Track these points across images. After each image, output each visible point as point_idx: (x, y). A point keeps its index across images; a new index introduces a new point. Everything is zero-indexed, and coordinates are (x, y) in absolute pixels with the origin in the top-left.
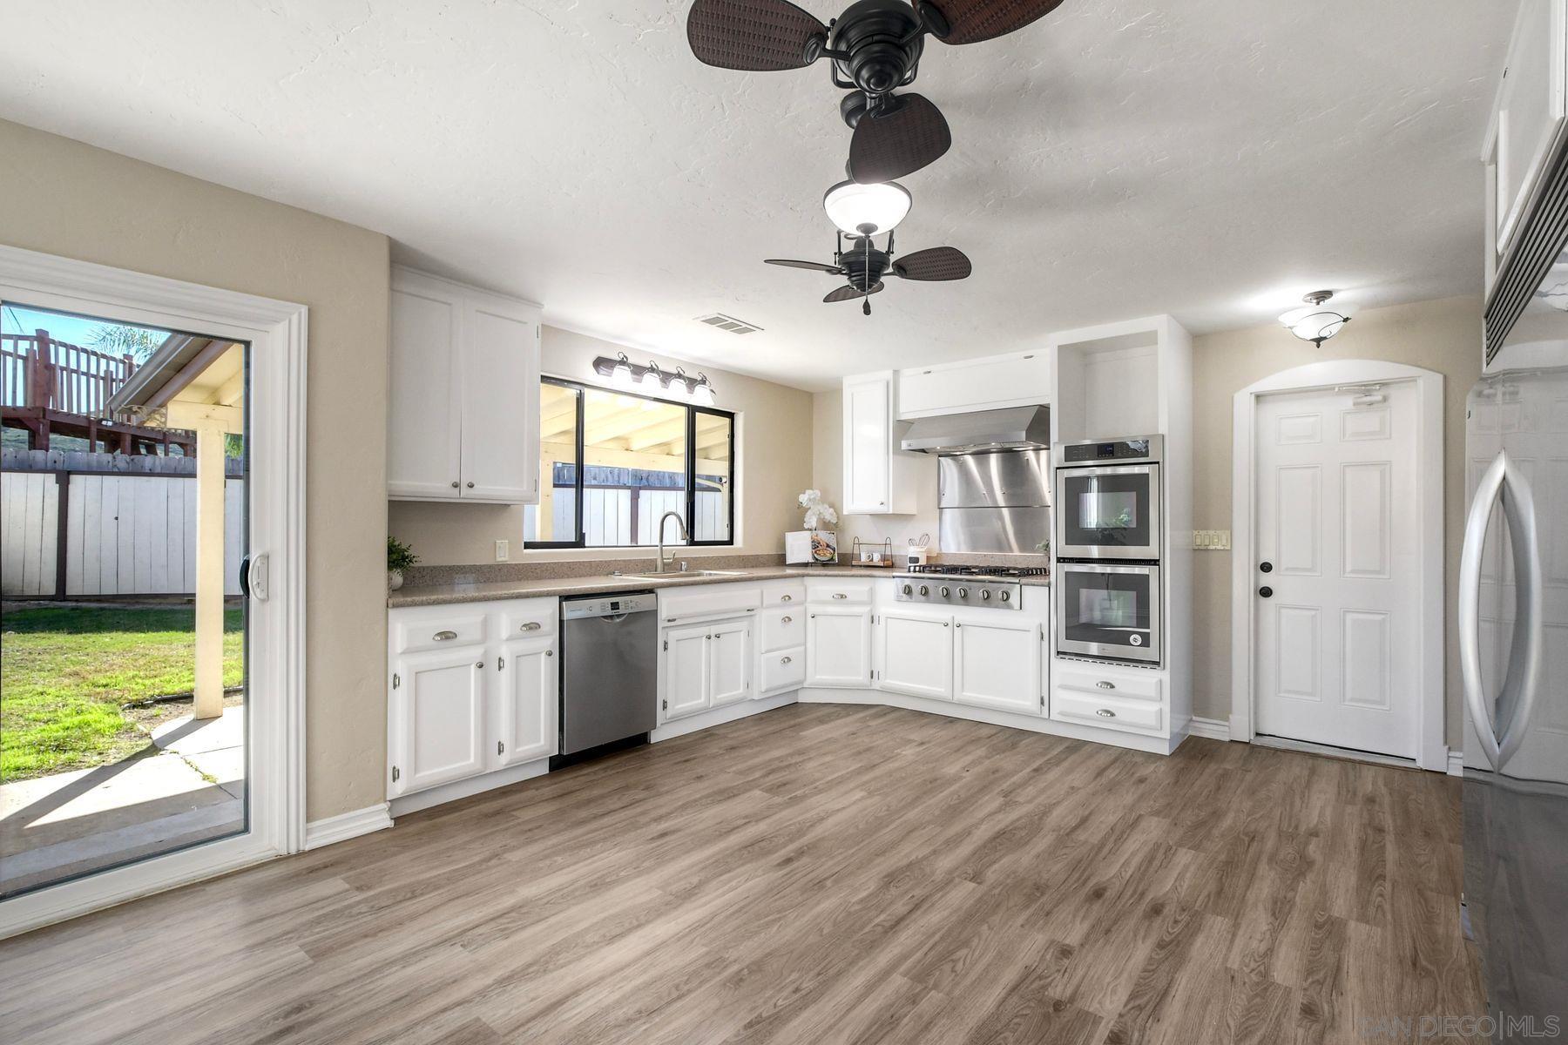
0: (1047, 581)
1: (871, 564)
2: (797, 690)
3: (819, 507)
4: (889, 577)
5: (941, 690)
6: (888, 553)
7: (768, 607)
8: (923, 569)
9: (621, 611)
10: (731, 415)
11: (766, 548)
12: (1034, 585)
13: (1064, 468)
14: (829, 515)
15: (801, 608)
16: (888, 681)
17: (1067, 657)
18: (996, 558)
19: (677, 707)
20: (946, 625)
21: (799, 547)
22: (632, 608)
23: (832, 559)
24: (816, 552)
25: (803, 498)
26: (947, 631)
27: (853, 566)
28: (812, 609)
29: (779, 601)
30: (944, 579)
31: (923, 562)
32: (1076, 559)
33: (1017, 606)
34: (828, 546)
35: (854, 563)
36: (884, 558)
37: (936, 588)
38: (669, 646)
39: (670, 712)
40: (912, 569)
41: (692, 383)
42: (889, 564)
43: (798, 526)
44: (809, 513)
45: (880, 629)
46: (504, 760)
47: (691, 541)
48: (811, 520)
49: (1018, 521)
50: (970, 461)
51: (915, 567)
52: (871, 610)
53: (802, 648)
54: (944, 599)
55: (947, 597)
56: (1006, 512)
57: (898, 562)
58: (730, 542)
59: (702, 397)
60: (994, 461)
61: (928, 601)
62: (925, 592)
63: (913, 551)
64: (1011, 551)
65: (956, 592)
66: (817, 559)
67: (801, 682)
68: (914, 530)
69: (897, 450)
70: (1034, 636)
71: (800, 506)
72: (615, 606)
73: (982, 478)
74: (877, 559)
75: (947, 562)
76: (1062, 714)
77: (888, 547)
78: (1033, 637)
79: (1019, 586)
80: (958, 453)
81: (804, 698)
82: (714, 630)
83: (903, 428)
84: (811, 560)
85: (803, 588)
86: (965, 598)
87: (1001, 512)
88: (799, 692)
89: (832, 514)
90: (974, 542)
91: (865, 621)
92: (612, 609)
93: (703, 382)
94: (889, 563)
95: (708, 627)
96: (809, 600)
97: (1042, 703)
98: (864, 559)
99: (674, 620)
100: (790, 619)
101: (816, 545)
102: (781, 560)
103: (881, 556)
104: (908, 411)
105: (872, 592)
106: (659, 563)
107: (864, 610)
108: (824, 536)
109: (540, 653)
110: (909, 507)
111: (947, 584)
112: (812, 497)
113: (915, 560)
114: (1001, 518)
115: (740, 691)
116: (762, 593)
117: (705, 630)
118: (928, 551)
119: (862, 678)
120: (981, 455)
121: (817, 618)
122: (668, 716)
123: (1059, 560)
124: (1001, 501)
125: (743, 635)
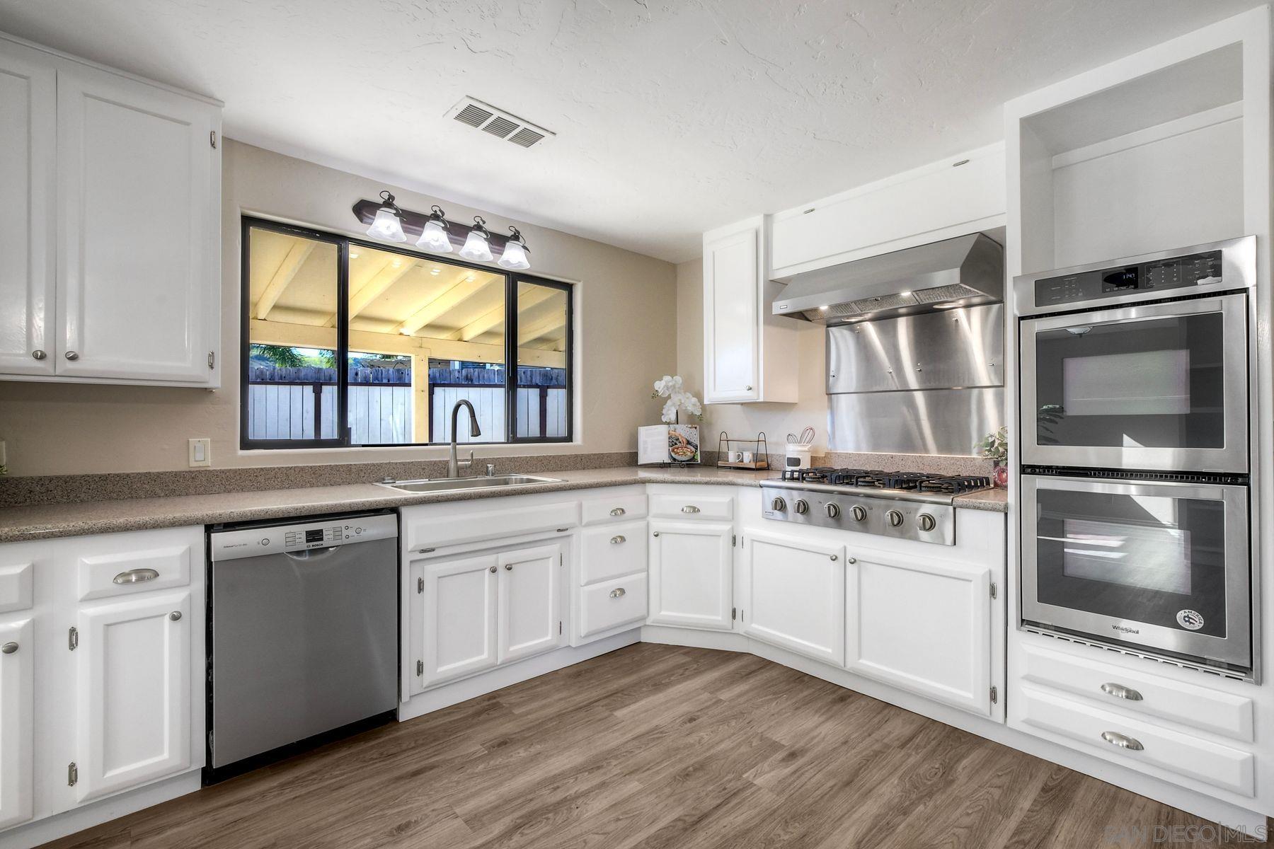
0: (1002, 503)
1: (741, 465)
2: (639, 628)
3: (680, 397)
4: (756, 486)
5: (827, 650)
6: (762, 451)
7: (589, 525)
8: (802, 476)
9: (325, 543)
10: (569, 288)
11: (615, 445)
12: (979, 508)
13: (1031, 317)
14: (691, 405)
15: (642, 524)
16: (754, 625)
17: (1041, 631)
18: (908, 463)
19: (441, 669)
20: (834, 559)
21: (653, 444)
22: (347, 537)
23: (693, 459)
24: (673, 451)
25: (659, 386)
26: (835, 568)
27: (718, 467)
28: (656, 525)
29: (606, 515)
30: (831, 492)
31: (805, 465)
32: (1057, 468)
33: (949, 538)
34: (689, 443)
35: (720, 464)
36: (756, 457)
37: (820, 506)
38: (427, 586)
39: (428, 677)
40: (788, 475)
41: (498, 241)
42: (763, 466)
43: (654, 418)
44: (669, 403)
45: (744, 553)
46: (80, 792)
47: (513, 437)
48: (669, 414)
49: (935, 408)
50: (870, 329)
51: (793, 472)
52: (733, 528)
53: (644, 575)
54: (830, 520)
55: (836, 518)
56: (920, 398)
57: (775, 464)
58: (569, 438)
59: (514, 257)
60: (903, 327)
61: (809, 522)
62: (804, 508)
63: (792, 450)
64: (926, 451)
65: (850, 511)
66: (675, 459)
67: (643, 618)
68: (794, 422)
69: (770, 319)
70: (980, 591)
71: (655, 395)
72: (314, 536)
73: (887, 352)
74: (748, 458)
75: (838, 465)
76: (1028, 722)
77: (762, 445)
78: (977, 592)
79: (951, 508)
80: (853, 320)
81: (648, 637)
82: (503, 558)
83: (777, 288)
84: (667, 460)
85: (644, 497)
86: (863, 522)
87: (913, 395)
88: (642, 630)
89: (694, 405)
90: (876, 439)
91: (725, 542)
92: (308, 541)
93: (516, 237)
94: (764, 464)
95: (495, 556)
96: (651, 514)
97: (993, 697)
98: (732, 458)
99: (433, 550)
100: (623, 539)
101: (674, 442)
102: (631, 460)
103: (753, 455)
104: (785, 264)
105: (733, 505)
106: (452, 465)
107: (725, 527)
108: (683, 431)
109: (163, 615)
110: (788, 393)
111: (834, 500)
112: (671, 384)
113: (796, 462)
114: (912, 405)
115: (548, 638)
116: (580, 506)
117: (489, 560)
118: (813, 450)
119: (720, 617)
120: (886, 319)
121: (663, 537)
122: (426, 683)
123: (1025, 469)
124: (912, 380)
125: (552, 564)
